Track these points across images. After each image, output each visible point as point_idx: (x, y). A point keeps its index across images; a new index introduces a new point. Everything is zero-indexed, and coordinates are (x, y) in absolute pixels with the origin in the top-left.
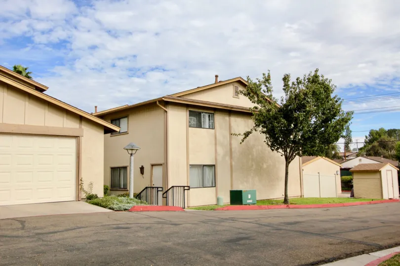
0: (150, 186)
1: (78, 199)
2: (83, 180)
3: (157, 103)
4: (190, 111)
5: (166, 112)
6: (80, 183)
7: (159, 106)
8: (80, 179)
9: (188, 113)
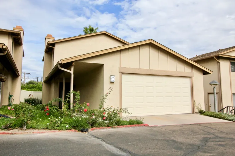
0: (231, 106)
1: (193, 112)
2: (195, 101)
3: (215, 57)
4: (231, 62)
5: (219, 63)
6: (194, 103)
7: (215, 60)
8: (194, 101)
9: (230, 63)
